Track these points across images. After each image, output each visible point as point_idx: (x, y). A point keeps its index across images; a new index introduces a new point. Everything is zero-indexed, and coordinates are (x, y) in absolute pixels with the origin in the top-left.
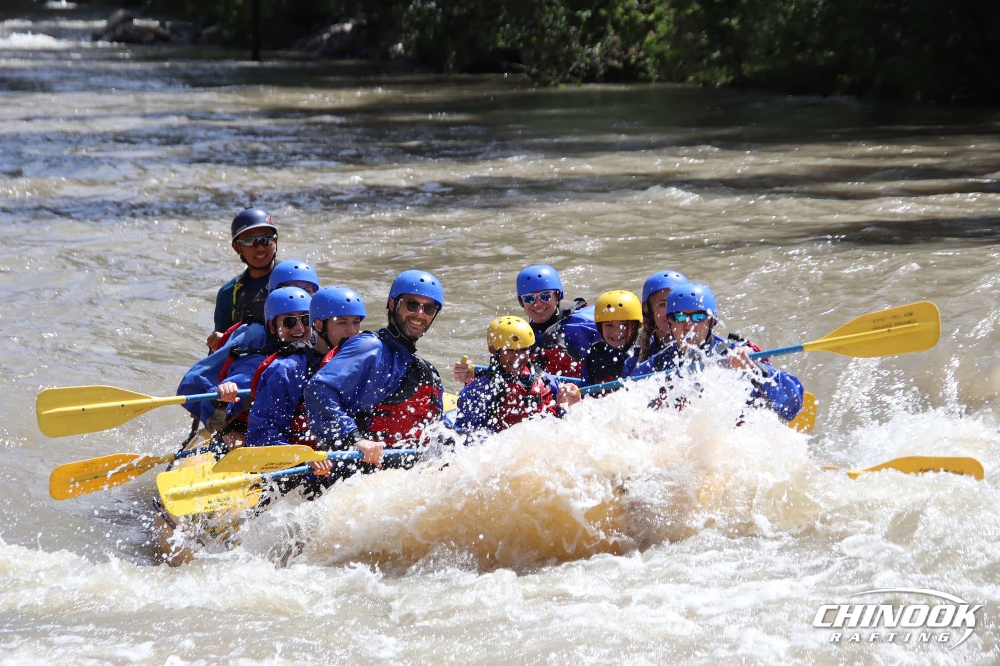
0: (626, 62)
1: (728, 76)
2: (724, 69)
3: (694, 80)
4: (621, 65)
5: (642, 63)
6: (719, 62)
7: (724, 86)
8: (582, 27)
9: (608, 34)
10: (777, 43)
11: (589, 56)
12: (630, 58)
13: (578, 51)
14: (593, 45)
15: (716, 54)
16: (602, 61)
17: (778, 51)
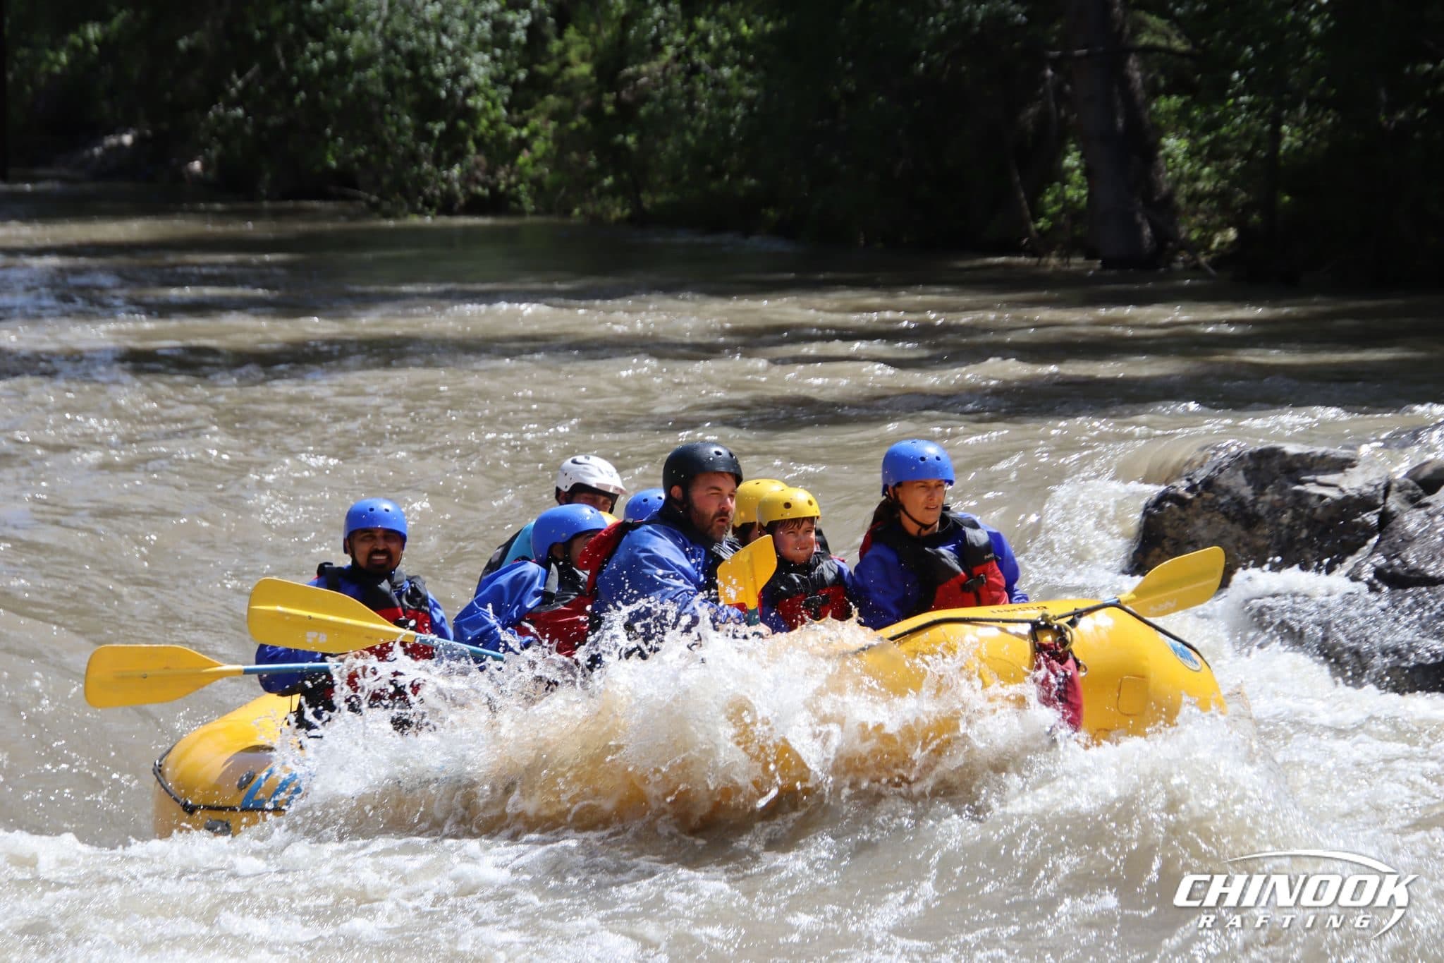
0: (494, 190)
1: (623, 209)
2: (619, 200)
3: (581, 213)
4: (487, 192)
5: (513, 190)
6: (613, 192)
7: (619, 221)
8: (434, 144)
9: (468, 152)
10: (685, 167)
11: (445, 180)
12: (498, 184)
13: (430, 174)
14: (449, 166)
15: (608, 181)
16: (462, 187)
17: (686, 178)
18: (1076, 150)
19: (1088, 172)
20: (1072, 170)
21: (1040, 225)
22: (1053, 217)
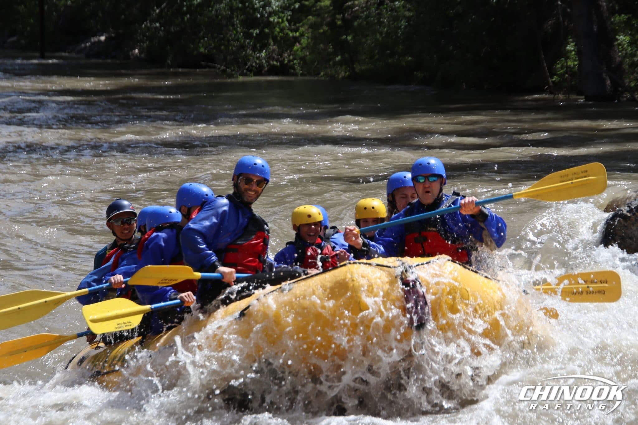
0: (282, 63)
1: (345, 72)
2: (344, 67)
3: (324, 75)
4: (278, 64)
5: (292, 63)
6: (340, 63)
7: (343, 78)
8: (253, 40)
9: (270, 44)
10: (376, 51)
11: (258, 58)
12: (284, 59)
13: (251, 55)
14: (260, 51)
15: (338, 58)
16: (266, 62)
17: (377, 57)
18: (572, 42)
19: (578, 53)
20: (571, 51)
21: (554, 79)
22: (561, 76)
